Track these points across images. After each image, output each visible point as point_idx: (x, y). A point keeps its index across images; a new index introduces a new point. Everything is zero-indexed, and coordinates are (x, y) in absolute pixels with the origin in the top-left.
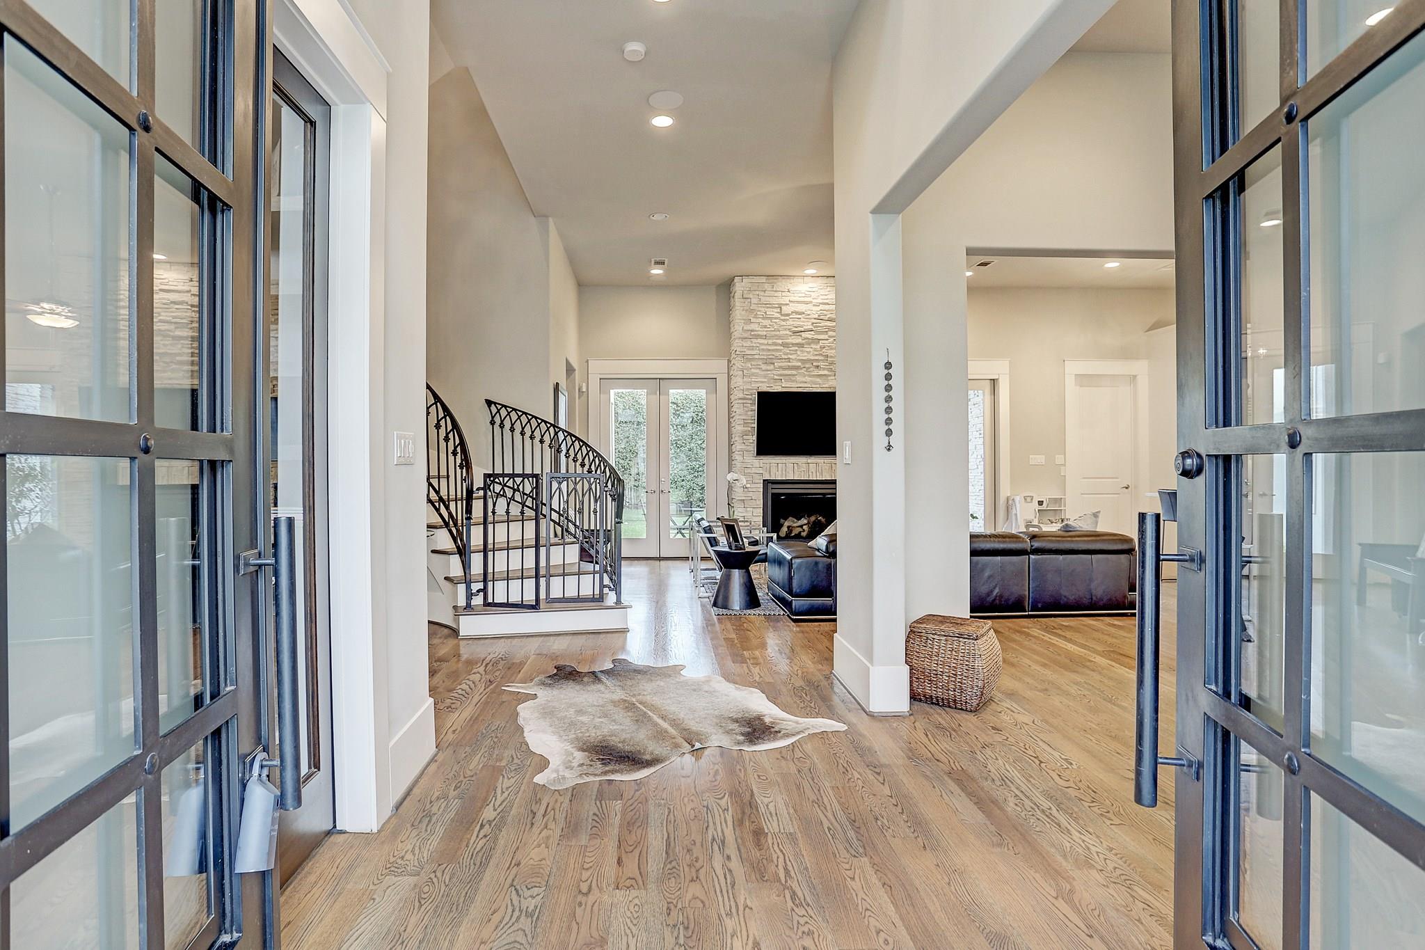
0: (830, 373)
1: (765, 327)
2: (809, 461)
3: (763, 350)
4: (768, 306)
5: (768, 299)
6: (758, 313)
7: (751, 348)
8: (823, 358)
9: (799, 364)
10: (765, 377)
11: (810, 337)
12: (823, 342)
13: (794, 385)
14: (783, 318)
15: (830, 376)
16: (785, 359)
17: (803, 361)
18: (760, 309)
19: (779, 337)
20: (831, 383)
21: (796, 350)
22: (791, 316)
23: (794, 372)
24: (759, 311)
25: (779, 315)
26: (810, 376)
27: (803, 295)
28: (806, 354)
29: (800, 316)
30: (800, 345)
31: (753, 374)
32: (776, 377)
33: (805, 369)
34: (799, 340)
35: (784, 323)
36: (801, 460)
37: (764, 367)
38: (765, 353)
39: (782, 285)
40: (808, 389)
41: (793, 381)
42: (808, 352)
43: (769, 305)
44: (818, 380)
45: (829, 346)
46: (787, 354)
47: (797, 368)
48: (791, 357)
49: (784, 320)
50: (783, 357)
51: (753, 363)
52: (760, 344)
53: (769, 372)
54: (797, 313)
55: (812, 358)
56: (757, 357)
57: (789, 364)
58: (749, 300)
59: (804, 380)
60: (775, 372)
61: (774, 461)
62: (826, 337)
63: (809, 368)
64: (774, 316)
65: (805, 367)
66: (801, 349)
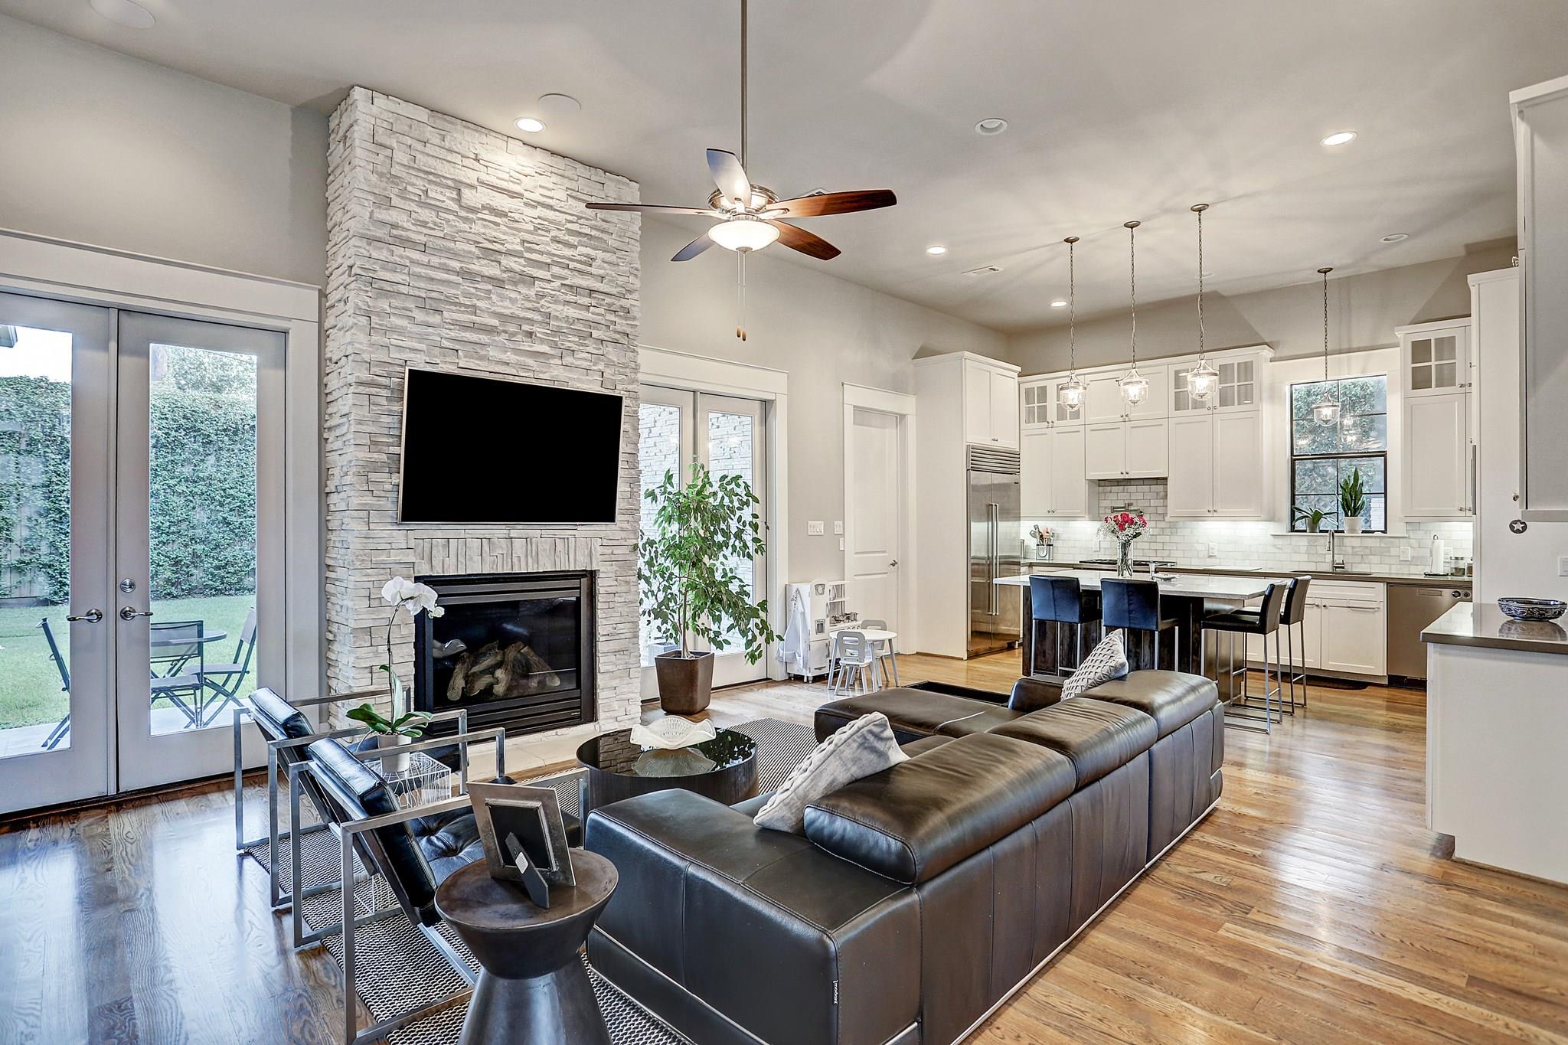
0: (552, 352)
1: (424, 224)
2: (514, 533)
3: (419, 276)
4: (431, 177)
5: (431, 161)
6: (410, 188)
7: (393, 267)
8: (540, 317)
9: (495, 322)
10: (421, 340)
11: (517, 268)
12: (542, 284)
13: (483, 365)
14: (463, 214)
15: (552, 356)
16: (465, 306)
17: (502, 318)
18: (414, 180)
19: (455, 255)
20: (555, 373)
21: (490, 291)
22: (480, 215)
23: (484, 338)
24: (413, 185)
25: (456, 207)
26: (516, 351)
27: (506, 177)
28: (507, 303)
29: (497, 220)
30: (497, 282)
31: (394, 329)
32: (446, 343)
33: (506, 336)
34: (494, 271)
35: (466, 227)
36: (497, 531)
37: (420, 316)
38: (423, 285)
39: (465, 141)
40: (511, 377)
41: (482, 358)
42: (513, 301)
43: (434, 178)
44: (530, 362)
45: (553, 296)
46: (470, 296)
47: (490, 330)
48: (479, 304)
49: (465, 220)
50: (462, 300)
51: (395, 303)
52: (412, 261)
53: (430, 330)
54: (493, 211)
55: (522, 314)
56: (404, 289)
57: (474, 317)
58: (388, 152)
59: (504, 357)
60: (444, 333)
61: (439, 534)
62: (546, 275)
63: (514, 334)
64: (443, 205)
65: (505, 332)
66: (500, 290)
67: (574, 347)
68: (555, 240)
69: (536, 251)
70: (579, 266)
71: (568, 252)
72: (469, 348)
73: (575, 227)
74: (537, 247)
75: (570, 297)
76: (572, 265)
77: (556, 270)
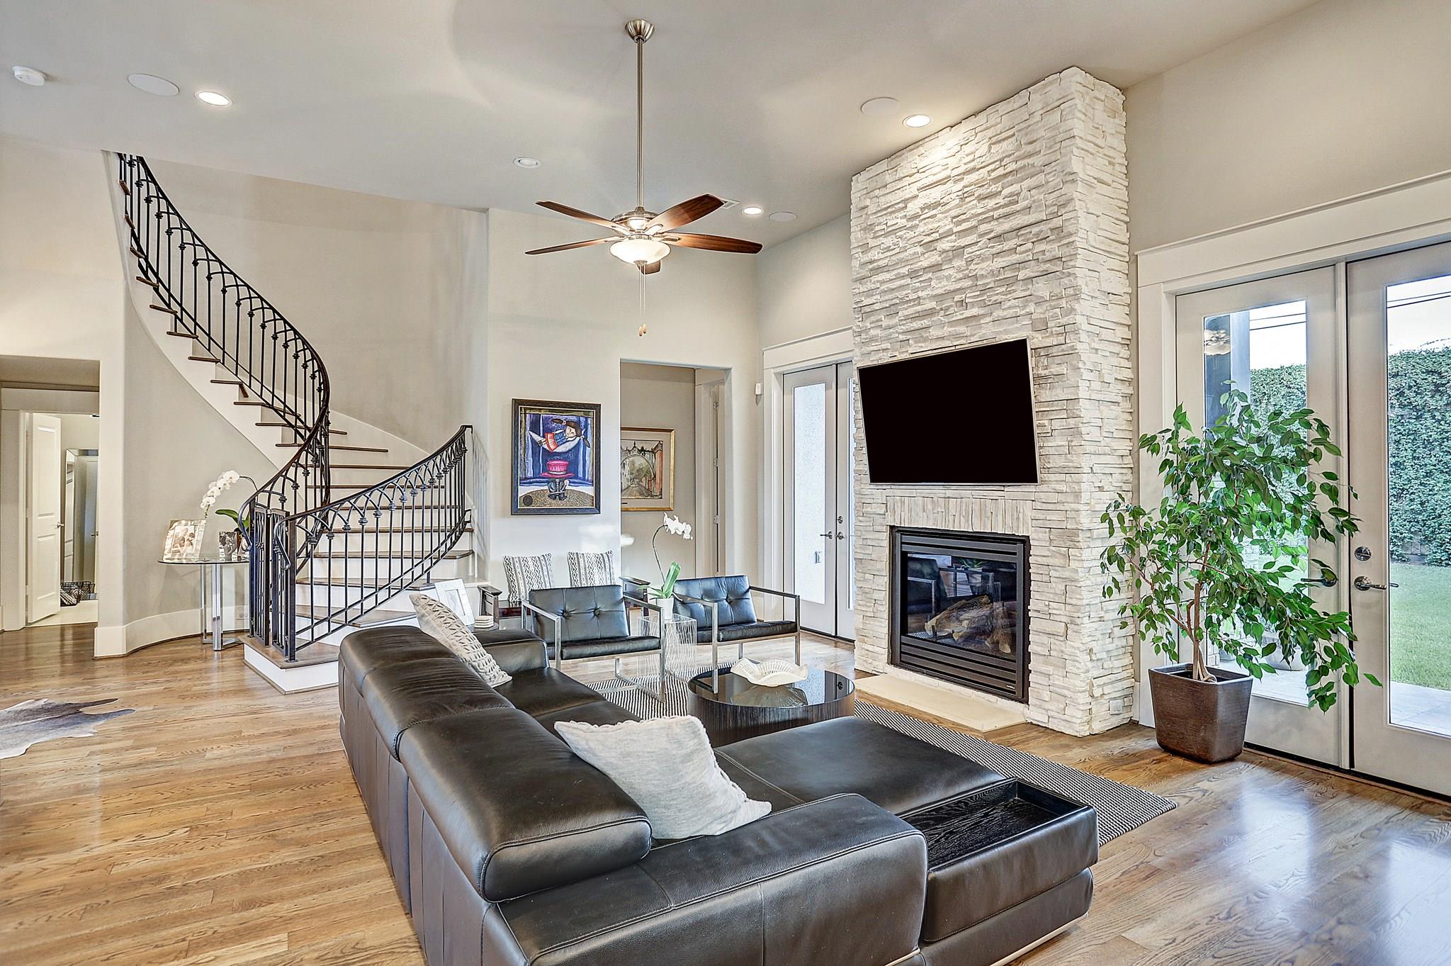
0: (981, 311)
1: (888, 249)
2: (949, 493)
3: (885, 292)
4: (890, 210)
5: (889, 197)
6: (878, 228)
7: (869, 293)
8: (970, 283)
9: (933, 304)
10: (888, 339)
11: (949, 246)
12: (969, 250)
13: (926, 346)
14: (910, 224)
15: (984, 316)
16: (913, 301)
17: (939, 298)
18: (880, 220)
19: (905, 262)
21: (930, 279)
22: (922, 217)
23: (926, 322)
24: (880, 224)
25: (904, 223)
26: (951, 324)
27: (939, 168)
28: (945, 283)
29: (934, 212)
30: (936, 268)
31: (872, 339)
33: (942, 313)
34: (934, 258)
35: (911, 234)
36: (937, 491)
38: (886, 298)
39: (909, 163)
40: (947, 349)
41: (925, 340)
42: (948, 278)
44: (962, 329)
45: (979, 256)
46: (915, 290)
47: (930, 313)
48: (920, 294)
49: (911, 228)
50: (911, 297)
51: (873, 318)
52: (880, 283)
53: (891, 330)
54: (930, 207)
55: (954, 287)
56: (876, 307)
57: (919, 308)
59: (941, 333)
60: (901, 329)
62: (974, 238)
63: (947, 309)
64: (897, 227)
65: (942, 309)
66: (939, 274)
67: (999, 298)
68: (981, 198)
69: (964, 221)
70: (1001, 211)
71: (991, 203)
72: (917, 334)
73: (1001, 171)
74: (963, 217)
75: (998, 248)
76: (996, 214)
77: (983, 228)
